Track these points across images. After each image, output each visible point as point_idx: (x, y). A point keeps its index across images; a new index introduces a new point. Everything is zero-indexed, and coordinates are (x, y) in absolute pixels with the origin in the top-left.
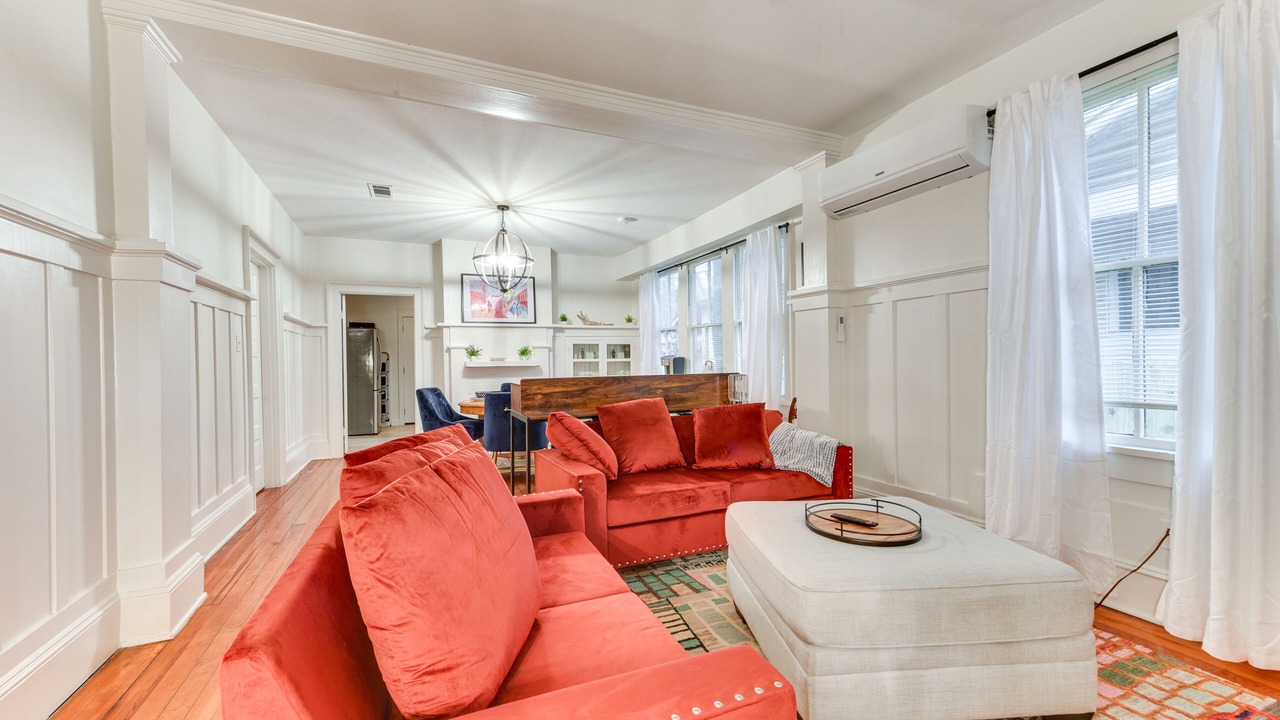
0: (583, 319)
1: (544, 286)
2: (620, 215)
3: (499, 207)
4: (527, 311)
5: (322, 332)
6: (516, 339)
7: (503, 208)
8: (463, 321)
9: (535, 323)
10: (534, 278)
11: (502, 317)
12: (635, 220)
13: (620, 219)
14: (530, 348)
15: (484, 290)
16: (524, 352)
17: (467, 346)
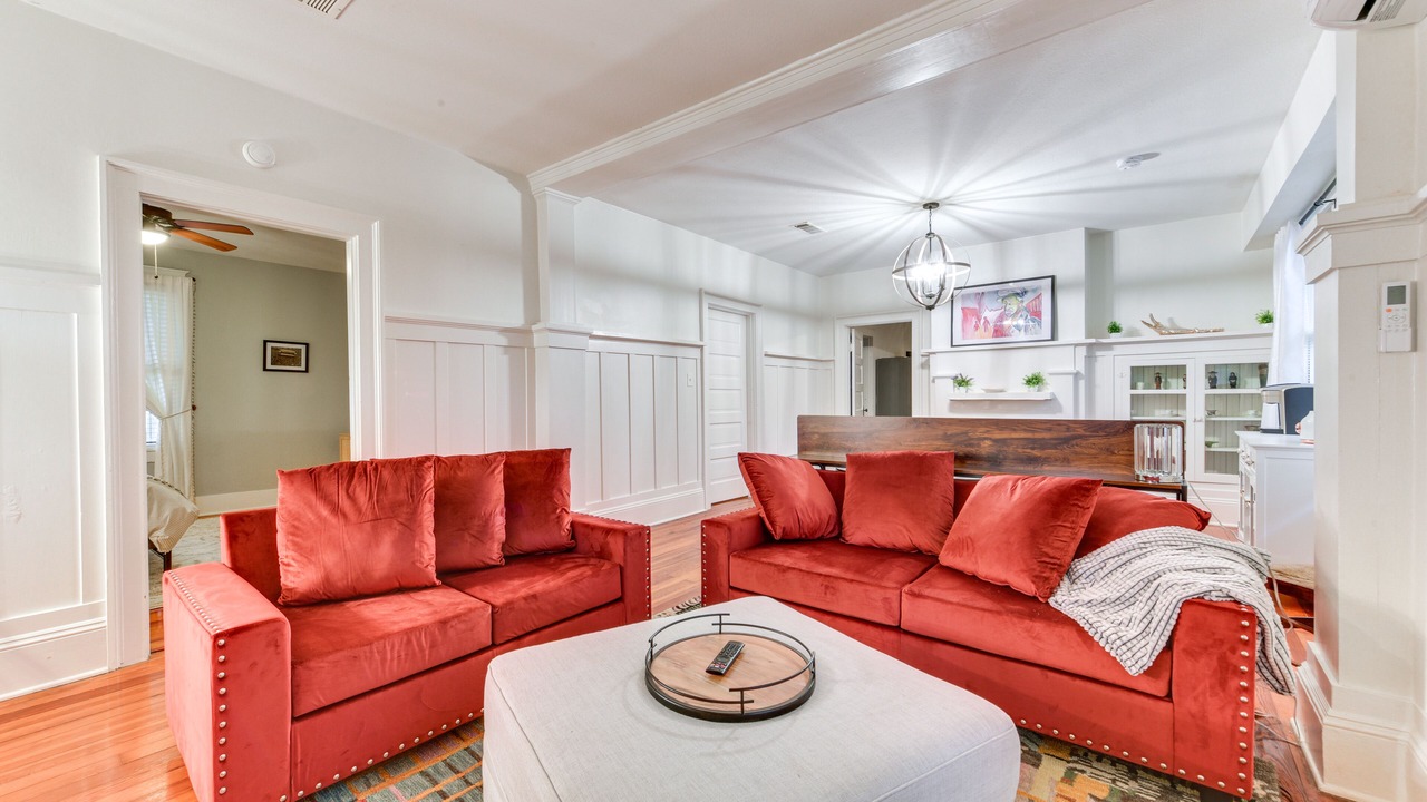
0: (1157, 326)
1: (1071, 286)
2: (1118, 156)
3: (925, 206)
4: (1040, 324)
5: (831, 365)
6: (1025, 363)
7: (931, 206)
8: (952, 346)
9: (1053, 338)
10: (1053, 278)
11: (1002, 335)
12: (1156, 155)
13: (1119, 163)
14: (1044, 375)
15: (979, 304)
16: (1034, 381)
17: (954, 373)
